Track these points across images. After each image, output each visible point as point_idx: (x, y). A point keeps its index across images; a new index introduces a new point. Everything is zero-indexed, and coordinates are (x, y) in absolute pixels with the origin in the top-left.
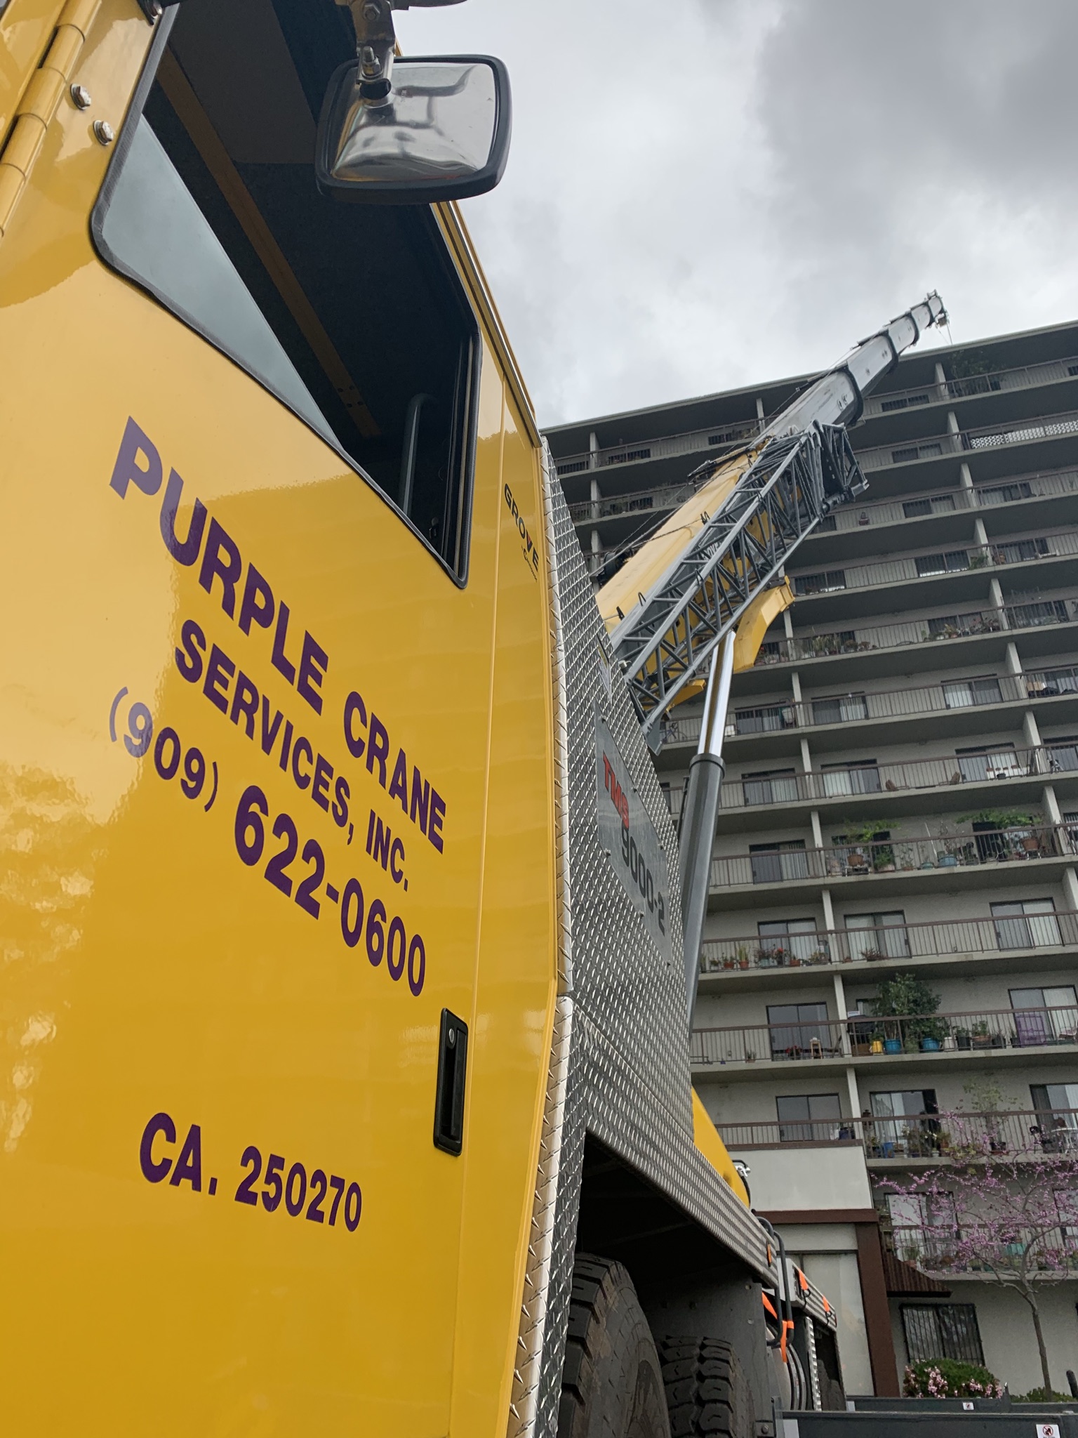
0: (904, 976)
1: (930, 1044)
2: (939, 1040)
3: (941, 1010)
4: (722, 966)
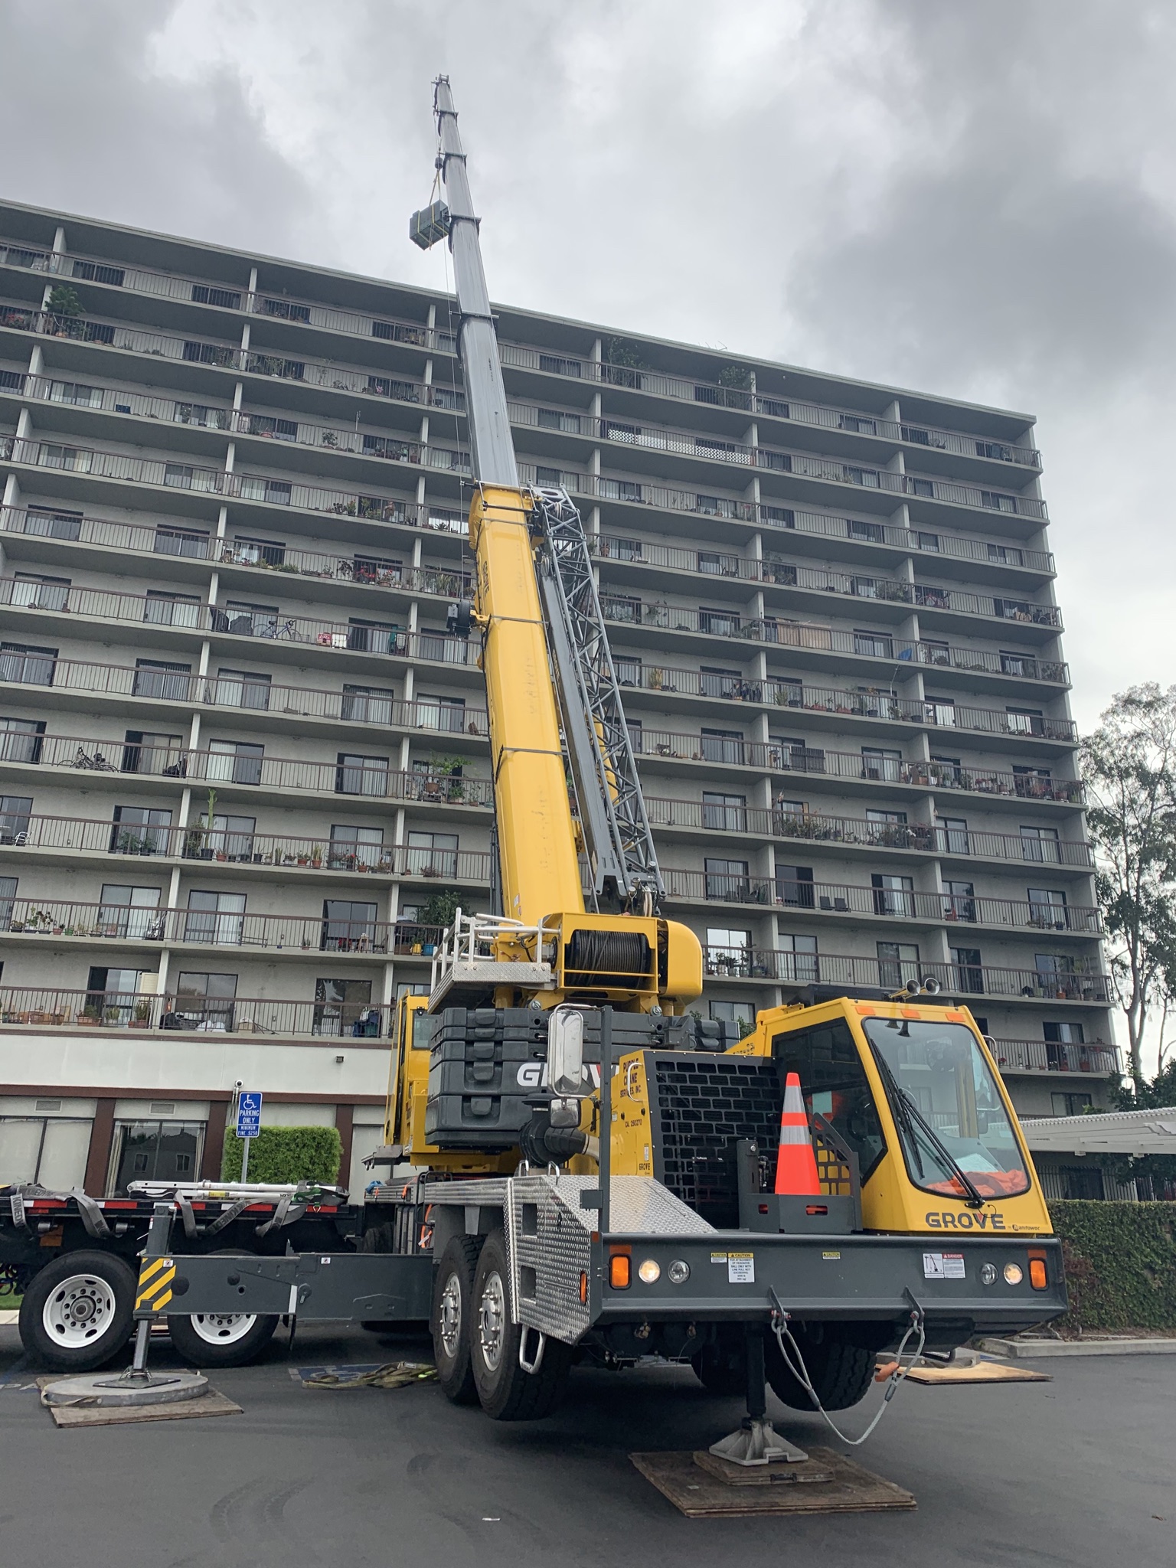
0: (452, 893)
4: (296, 862)
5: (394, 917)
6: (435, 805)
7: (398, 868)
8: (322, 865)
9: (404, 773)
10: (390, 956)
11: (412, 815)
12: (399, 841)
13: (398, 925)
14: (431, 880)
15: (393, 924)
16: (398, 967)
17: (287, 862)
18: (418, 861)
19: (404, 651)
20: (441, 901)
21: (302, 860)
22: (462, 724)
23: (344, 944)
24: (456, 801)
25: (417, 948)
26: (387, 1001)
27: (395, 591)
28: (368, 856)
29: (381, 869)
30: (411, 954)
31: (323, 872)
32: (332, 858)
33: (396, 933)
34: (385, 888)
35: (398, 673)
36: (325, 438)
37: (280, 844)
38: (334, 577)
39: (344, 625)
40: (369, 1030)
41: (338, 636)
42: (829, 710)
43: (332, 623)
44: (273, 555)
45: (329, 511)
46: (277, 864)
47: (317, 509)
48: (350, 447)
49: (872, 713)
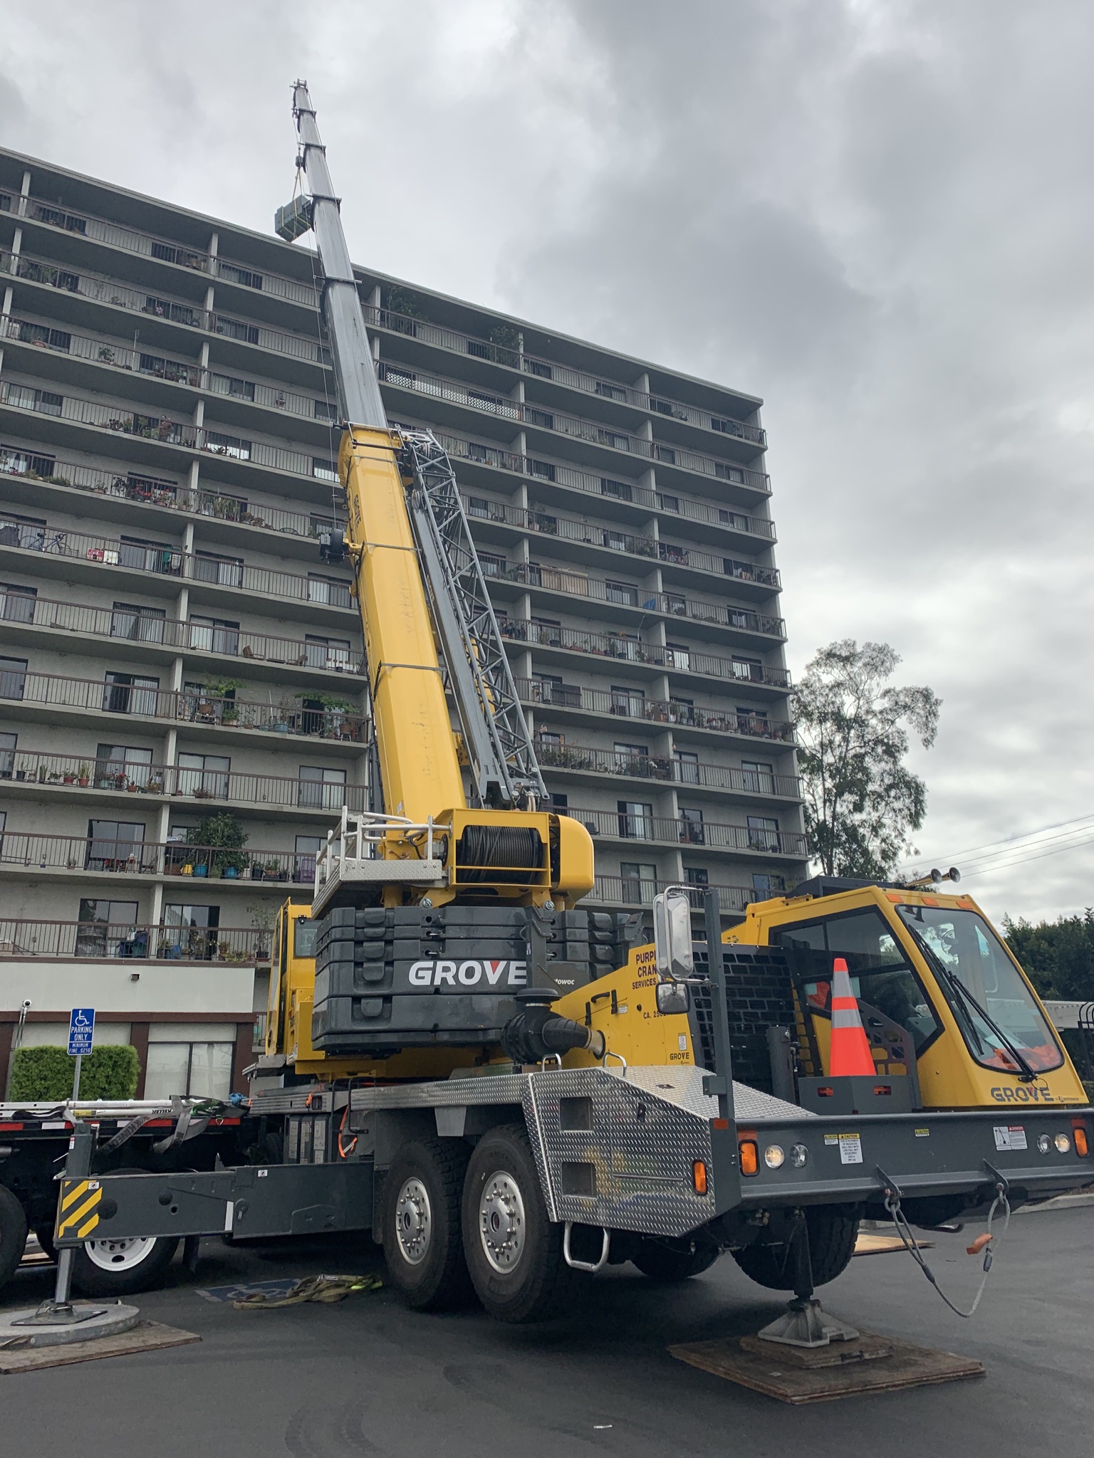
0: (225, 814)
1: (232, 873)
2: (239, 871)
3: (246, 846)
4: (62, 780)
5: (164, 838)
6: (209, 727)
7: (169, 787)
8: (89, 784)
9: (177, 694)
10: (160, 876)
11: (185, 737)
12: (170, 761)
13: (169, 845)
14: (204, 801)
15: (162, 845)
16: (168, 888)
17: (52, 780)
18: (189, 784)
19: (179, 571)
20: (214, 823)
21: (69, 779)
22: (236, 648)
23: (110, 865)
24: (231, 723)
25: (188, 869)
26: (156, 921)
27: (171, 511)
28: (136, 775)
29: (151, 789)
30: (181, 875)
31: (90, 791)
32: (99, 777)
33: (166, 853)
34: (155, 808)
35: (173, 594)
36: (101, 354)
37: (45, 761)
38: (108, 493)
39: (117, 541)
40: (136, 951)
41: (110, 553)
42: (585, 651)
43: (105, 539)
44: (43, 467)
45: (105, 426)
46: (42, 782)
47: (91, 424)
48: (128, 364)
49: (622, 656)
